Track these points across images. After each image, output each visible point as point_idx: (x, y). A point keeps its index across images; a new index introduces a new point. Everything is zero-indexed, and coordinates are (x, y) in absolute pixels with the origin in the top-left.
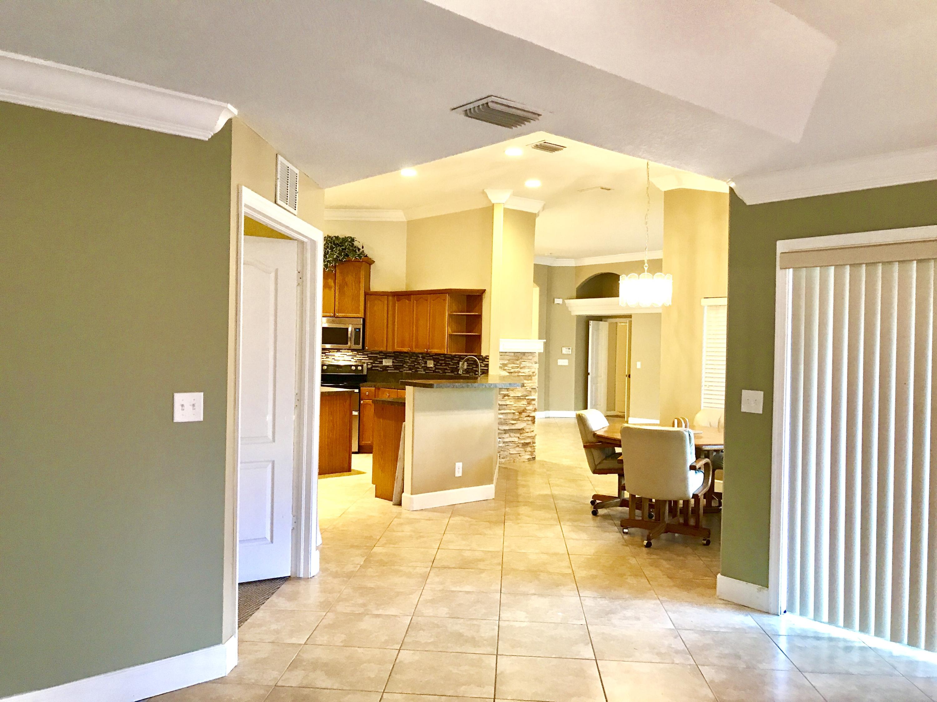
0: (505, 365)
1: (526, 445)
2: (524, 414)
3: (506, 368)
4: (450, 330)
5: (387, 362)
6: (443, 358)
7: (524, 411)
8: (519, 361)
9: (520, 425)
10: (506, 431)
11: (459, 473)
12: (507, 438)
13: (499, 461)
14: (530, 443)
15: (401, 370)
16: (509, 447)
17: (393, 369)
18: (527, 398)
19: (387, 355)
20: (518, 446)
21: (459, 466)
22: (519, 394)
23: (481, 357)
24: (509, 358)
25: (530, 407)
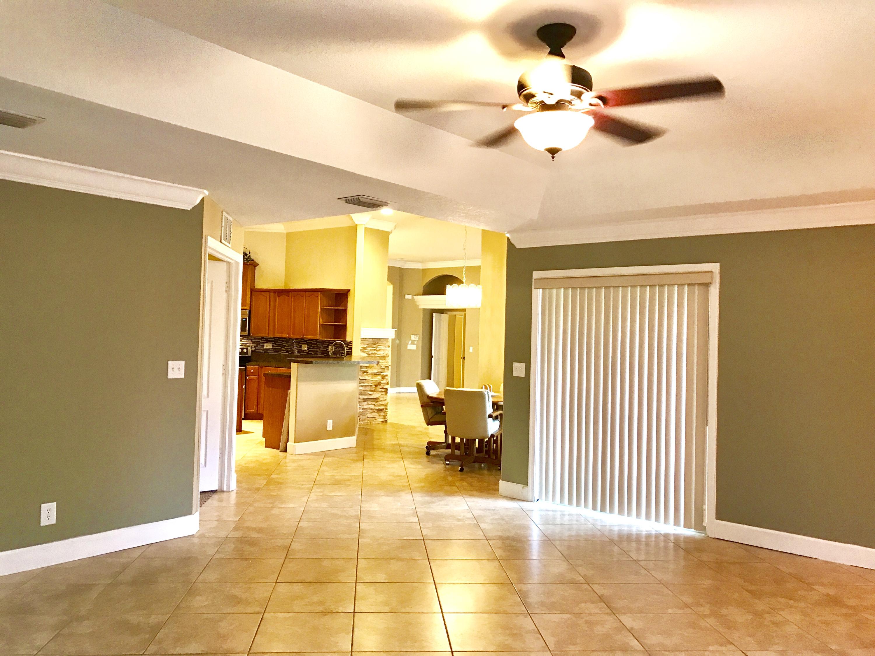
0: (364, 348)
1: (380, 410)
2: (379, 387)
3: (365, 350)
4: (321, 320)
5: (268, 346)
6: (316, 343)
7: (379, 384)
8: (376, 345)
9: (375, 395)
10: (365, 400)
11: (330, 428)
12: (365, 405)
13: (359, 424)
14: (383, 409)
15: (279, 352)
16: (367, 412)
17: (273, 351)
18: (381, 374)
19: (267, 341)
20: (374, 412)
21: (330, 423)
22: (375, 371)
23: (346, 342)
24: (368, 343)
25: (384, 381)
